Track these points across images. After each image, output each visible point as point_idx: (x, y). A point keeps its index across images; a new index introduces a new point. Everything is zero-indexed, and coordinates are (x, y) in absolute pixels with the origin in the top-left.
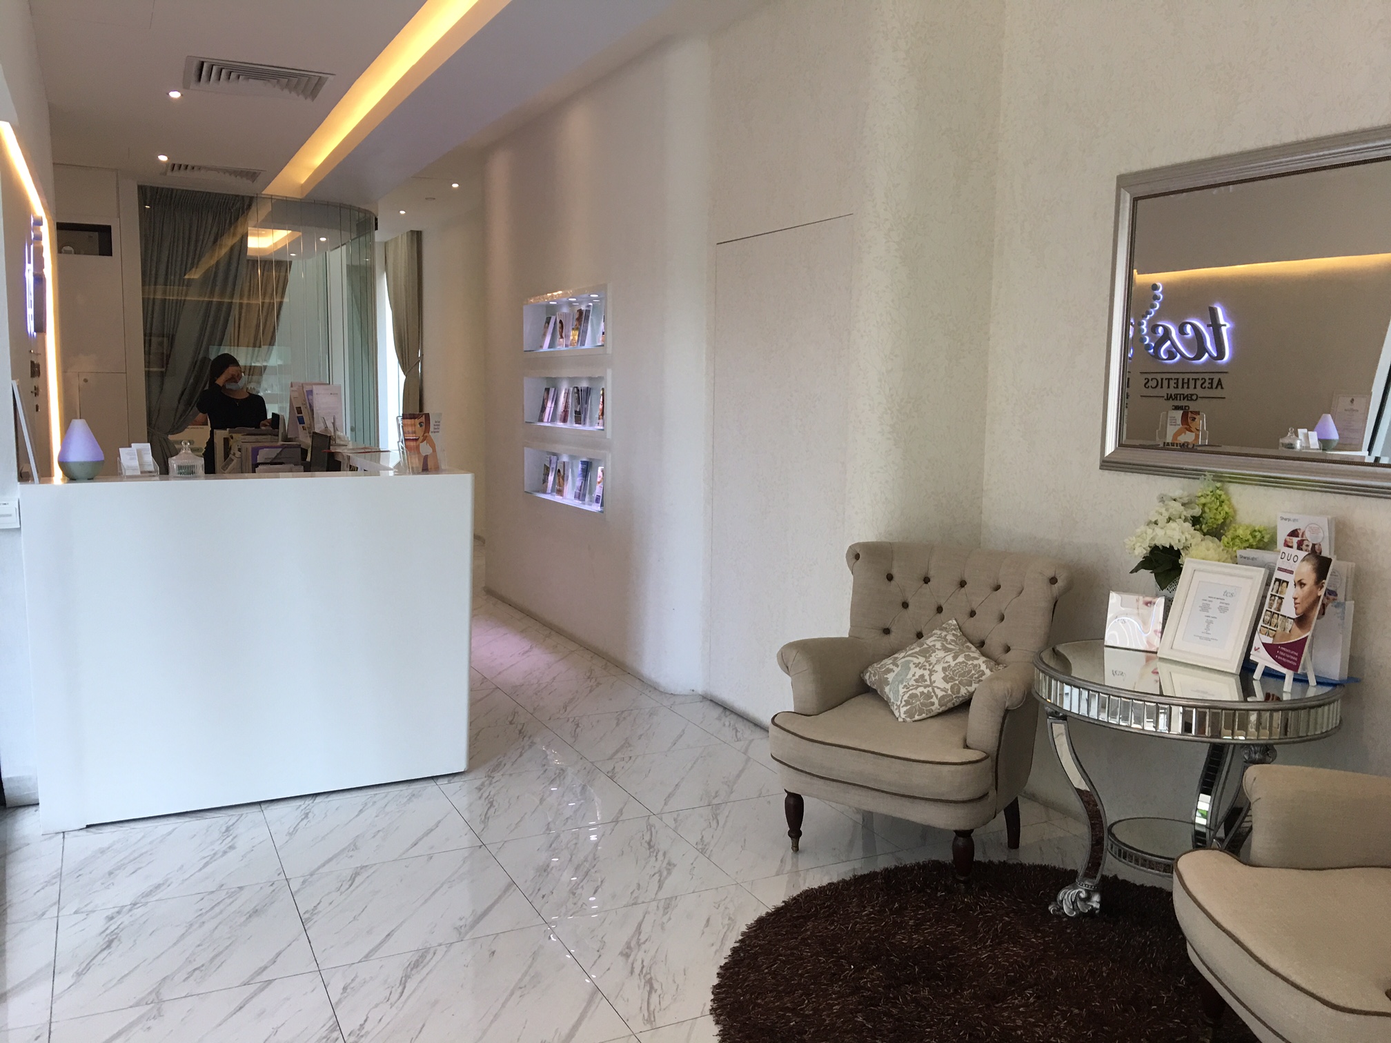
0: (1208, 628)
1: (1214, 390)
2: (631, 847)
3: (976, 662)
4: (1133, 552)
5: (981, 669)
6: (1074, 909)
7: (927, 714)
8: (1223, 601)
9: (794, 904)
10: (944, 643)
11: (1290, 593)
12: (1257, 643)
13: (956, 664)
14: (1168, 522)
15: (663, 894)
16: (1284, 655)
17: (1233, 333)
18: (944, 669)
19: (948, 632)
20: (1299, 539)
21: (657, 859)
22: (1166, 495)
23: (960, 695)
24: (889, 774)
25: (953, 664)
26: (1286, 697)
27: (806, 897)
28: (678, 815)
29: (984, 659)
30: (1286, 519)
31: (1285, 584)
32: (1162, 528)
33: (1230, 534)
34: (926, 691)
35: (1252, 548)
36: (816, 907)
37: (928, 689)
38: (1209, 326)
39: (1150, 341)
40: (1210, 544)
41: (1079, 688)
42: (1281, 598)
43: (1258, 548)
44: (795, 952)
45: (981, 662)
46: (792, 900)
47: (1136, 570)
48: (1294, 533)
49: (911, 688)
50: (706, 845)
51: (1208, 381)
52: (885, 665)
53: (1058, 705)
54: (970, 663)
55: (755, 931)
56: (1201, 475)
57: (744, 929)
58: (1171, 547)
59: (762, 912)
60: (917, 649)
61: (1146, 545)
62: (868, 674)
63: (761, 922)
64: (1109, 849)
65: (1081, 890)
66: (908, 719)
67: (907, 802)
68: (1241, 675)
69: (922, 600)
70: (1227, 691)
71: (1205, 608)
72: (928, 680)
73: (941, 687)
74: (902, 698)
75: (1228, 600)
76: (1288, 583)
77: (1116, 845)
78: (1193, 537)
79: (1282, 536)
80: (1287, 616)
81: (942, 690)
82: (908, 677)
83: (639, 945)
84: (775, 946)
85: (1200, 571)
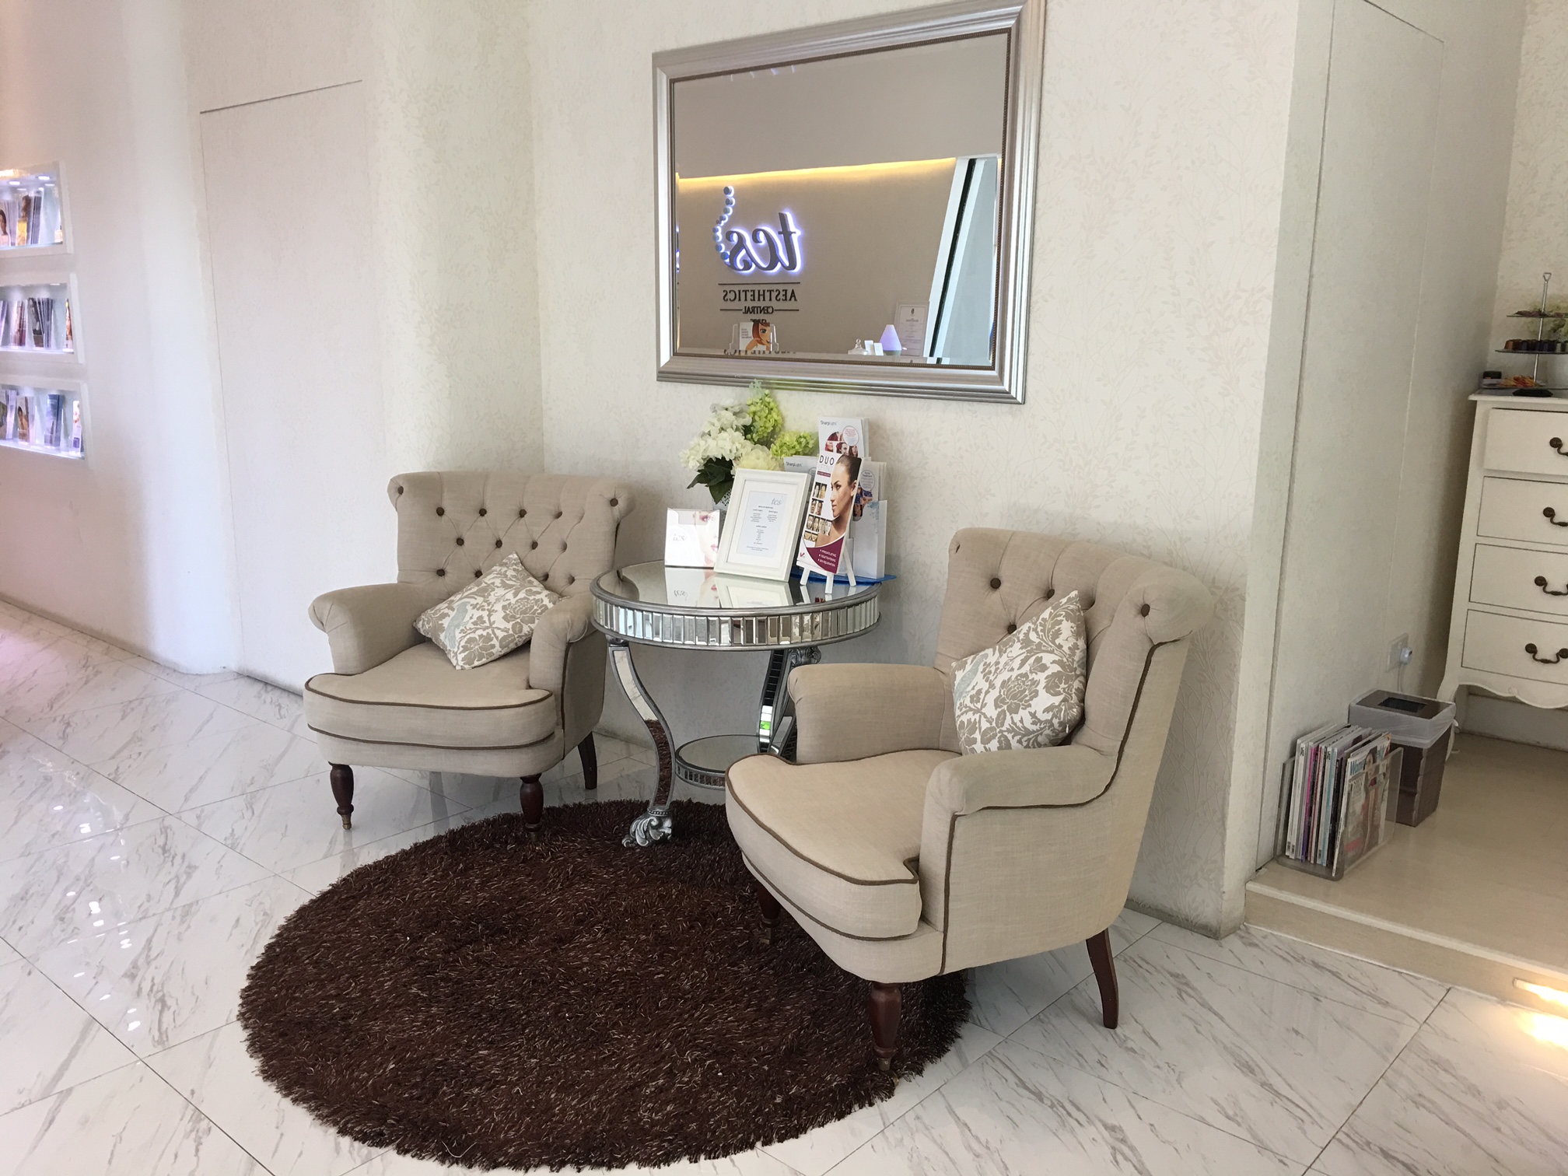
0: (759, 538)
1: (788, 303)
2: (140, 856)
3: (538, 597)
4: (688, 466)
5: (544, 603)
6: (646, 838)
7: (487, 658)
8: (771, 510)
9: (343, 885)
10: (504, 579)
11: (829, 495)
12: (803, 549)
13: (517, 601)
14: (720, 432)
15: (182, 901)
16: (825, 557)
17: (805, 241)
18: (504, 608)
19: (507, 567)
20: (838, 442)
21: (173, 865)
22: (718, 405)
23: (522, 634)
24: (443, 728)
25: (513, 601)
26: (828, 598)
27: (357, 876)
28: (202, 811)
29: (546, 592)
30: (826, 423)
31: (824, 487)
32: (714, 439)
33: (778, 443)
34: (485, 633)
35: (799, 454)
36: (369, 884)
37: (487, 631)
38: (780, 233)
39: (726, 249)
40: (761, 452)
41: (633, 609)
42: (821, 502)
43: (805, 454)
44: (343, 935)
45: (544, 597)
46: (341, 881)
47: (692, 485)
48: (833, 437)
49: (468, 632)
50: (237, 839)
51: (782, 293)
52: (440, 610)
53: (615, 630)
54: (531, 598)
55: (295, 922)
56: (750, 382)
57: (283, 922)
58: (723, 458)
59: (305, 900)
60: (475, 589)
61: (699, 457)
62: (421, 623)
63: (302, 912)
64: (677, 772)
65: (651, 818)
66: (467, 667)
67: (467, 755)
68: (790, 582)
69: (478, 536)
70: (777, 598)
71: (756, 518)
72: (487, 622)
73: (501, 628)
74: (459, 644)
75: (776, 508)
76: (826, 486)
77: (683, 767)
78: (743, 447)
79: (823, 441)
80: (827, 519)
81: (503, 631)
82: (464, 621)
83: (148, 963)
84: (318, 933)
85: (750, 480)
